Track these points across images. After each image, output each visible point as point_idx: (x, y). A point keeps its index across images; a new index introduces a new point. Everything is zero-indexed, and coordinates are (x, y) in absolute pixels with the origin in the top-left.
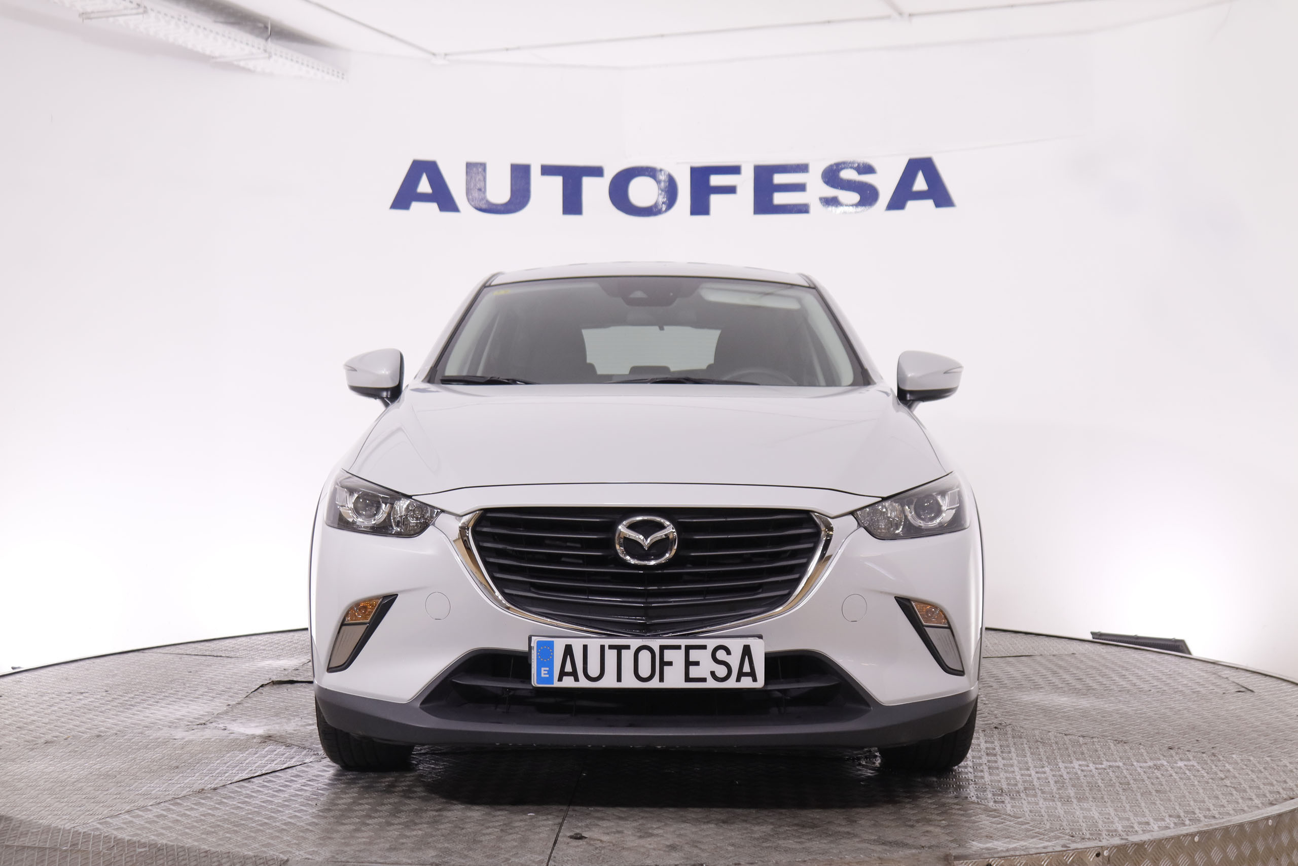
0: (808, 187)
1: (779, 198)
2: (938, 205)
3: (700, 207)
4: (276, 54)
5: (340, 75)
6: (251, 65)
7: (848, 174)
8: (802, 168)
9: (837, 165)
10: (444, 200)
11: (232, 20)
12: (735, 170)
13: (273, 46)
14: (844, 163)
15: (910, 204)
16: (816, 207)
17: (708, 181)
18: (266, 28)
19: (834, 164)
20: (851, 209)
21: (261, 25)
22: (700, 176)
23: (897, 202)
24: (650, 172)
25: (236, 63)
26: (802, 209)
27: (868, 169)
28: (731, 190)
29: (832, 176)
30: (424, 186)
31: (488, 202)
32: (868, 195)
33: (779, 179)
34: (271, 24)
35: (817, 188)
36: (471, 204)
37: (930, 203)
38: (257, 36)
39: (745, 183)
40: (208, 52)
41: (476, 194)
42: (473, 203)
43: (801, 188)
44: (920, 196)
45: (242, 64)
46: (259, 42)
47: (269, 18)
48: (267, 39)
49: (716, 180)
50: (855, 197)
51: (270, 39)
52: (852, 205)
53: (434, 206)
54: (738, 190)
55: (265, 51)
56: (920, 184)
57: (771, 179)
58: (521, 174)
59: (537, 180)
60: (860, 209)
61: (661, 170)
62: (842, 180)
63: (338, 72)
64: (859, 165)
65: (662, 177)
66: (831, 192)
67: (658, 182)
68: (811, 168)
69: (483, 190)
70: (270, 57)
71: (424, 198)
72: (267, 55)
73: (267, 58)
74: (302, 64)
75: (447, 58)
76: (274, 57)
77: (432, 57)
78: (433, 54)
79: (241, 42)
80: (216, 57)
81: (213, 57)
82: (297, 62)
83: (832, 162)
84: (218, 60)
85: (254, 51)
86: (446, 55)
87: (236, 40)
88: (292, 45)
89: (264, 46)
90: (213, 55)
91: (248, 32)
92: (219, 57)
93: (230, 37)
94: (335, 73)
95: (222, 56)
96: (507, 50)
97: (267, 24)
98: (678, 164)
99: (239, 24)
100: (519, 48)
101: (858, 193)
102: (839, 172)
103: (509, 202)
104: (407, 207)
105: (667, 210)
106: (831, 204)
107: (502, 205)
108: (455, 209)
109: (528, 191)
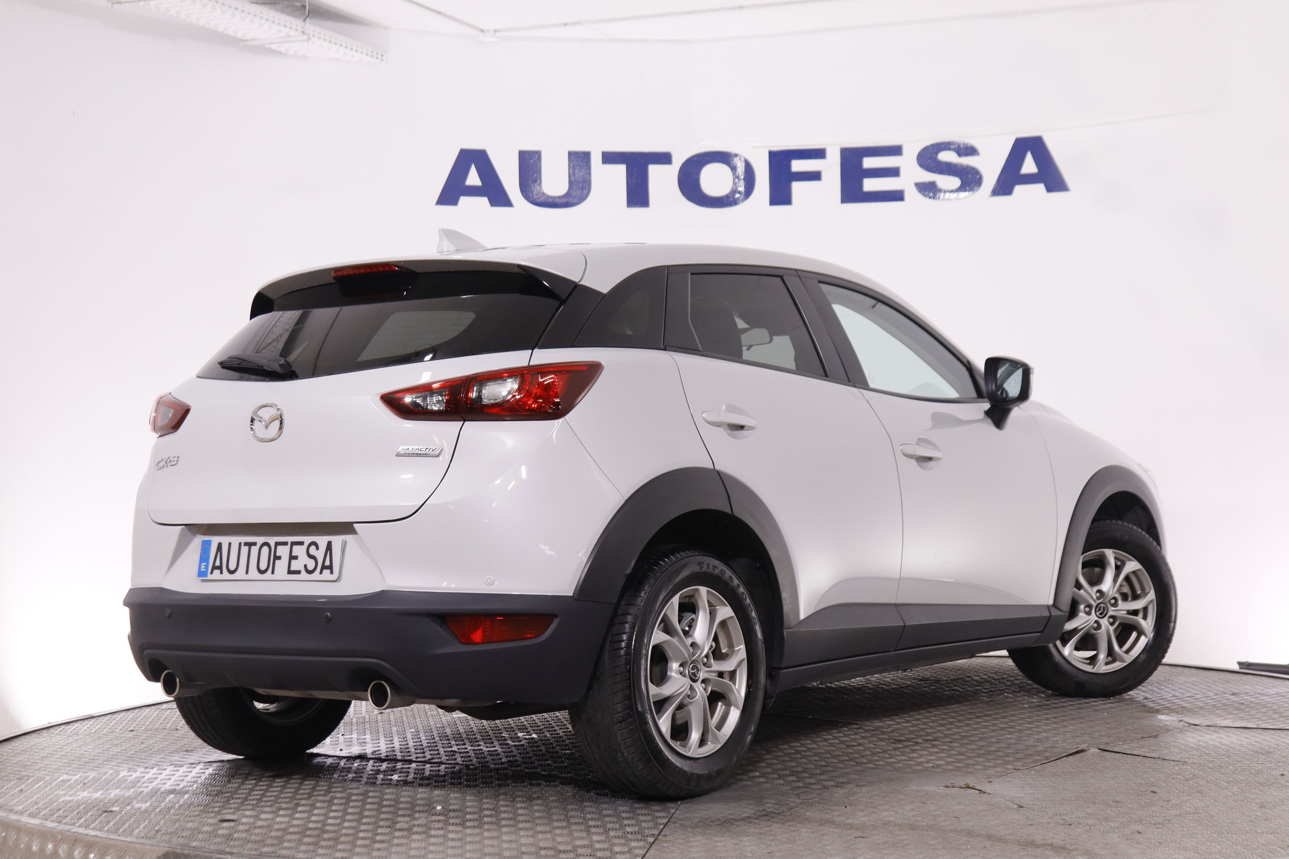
0: (902, 172)
1: (870, 185)
2: (1049, 189)
3: (780, 195)
4: (314, 36)
5: (382, 57)
7: (946, 156)
8: (896, 151)
9: (933, 146)
10: (495, 194)
12: (819, 154)
13: (311, 26)
14: (941, 144)
15: (1019, 189)
16: (912, 194)
17: (789, 166)
18: (304, 7)
19: (931, 145)
20: (953, 196)
21: (298, 4)
22: (780, 161)
23: (1004, 187)
24: (723, 158)
26: (896, 196)
27: (968, 150)
28: (815, 176)
29: (928, 158)
30: (473, 179)
31: (543, 194)
32: (970, 179)
33: (869, 163)
34: (308, 2)
35: (911, 174)
36: (525, 197)
37: (1040, 187)
38: (294, 16)
39: (831, 168)
40: (239, 35)
41: (530, 186)
42: (527, 196)
43: (894, 172)
44: (1029, 179)
46: (296, 23)
48: (304, 20)
49: (798, 166)
50: (955, 182)
51: (308, 19)
52: (953, 191)
53: (484, 201)
54: (823, 176)
55: (303, 32)
56: (1029, 166)
57: (861, 163)
58: (580, 161)
59: (598, 170)
60: (963, 195)
61: (736, 155)
62: (940, 163)
63: (377, 54)
64: (958, 146)
65: (738, 163)
66: (927, 177)
67: (734, 169)
68: (905, 150)
69: (538, 182)
70: (309, 39)
71: (473, 191)
72: (305, 37)
73: (304, 40)
74: (341, 45)
75: (497, 34)
76: (313, 39)
77: (480, 34)
78: (482, 31)
79: (279, 24)
80: (247, 40)
81: (243, 40)
82: (336, 43)
83: (929, 143)
84: (250, 43)
85: (292, 33)
86: (495, 31)
87: (273, 22)
88: (329, 23)
89: (303, 27)
90: (244, 38)
91: (283, 11)
92: (251, 40)
93: (267, 20)
94: (374, 54)
95: (255, 39)
96: (565, 25)
97: (305, 2)
98: (754, 148)
99: (276, 4)
100: (578, 23)
101: (958, 177)
102: (937, 153)
103: (568, 194)
104: (454, 202)
105: (743, 201)
106: (928, 190)
107: (560, 197)
108: (507, 203)
109: (588, 182)
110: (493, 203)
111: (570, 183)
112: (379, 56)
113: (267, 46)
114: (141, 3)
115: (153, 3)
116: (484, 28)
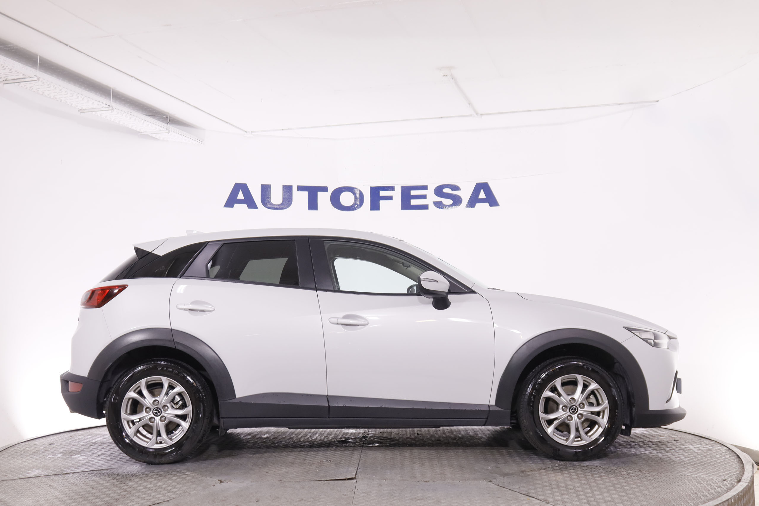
0: (427, 197)
1: (414, 202)
2: (491, 205)
3: (375, 206)
4: (171, 131)
7: (447, 190)
8: (425, 188)
9: (440, 186)
10: (250, 203)
11: (151, 114)
12: (391, 188)
13: (170, 127)
14: (445, 185)
15: (478, 205)
16: (432, 206)
17: (379, 194)
20: (450, 208)
21: (165, 117)
22: (375, 191)
23: (471, 204)
24: (351, 189)
26: (425, 207)
27: (455, 188)
28: (390, 198)
29: (439, 191)
30: (241, 196)
31: (272, 203)
32: (457, 201)
33: (413, 193)
35: (431, 198)
36: (263, 205)
37: (487, 204)
38: (163, 122)
39: (397, 195)
41: (266, 200)
43: (424, 197)
44: (482, 201)
45: (153, 136)
46: (164, 125)
47: (168, 113)
48: (168, 124)
49: (382, 193)
50: (451, 202)
52: (450, 206)
53: (245, 206)
54: (393, 198)
55: (167, 129)
56: (482, 195)
57: (410, 193)
58: (288, 189)
59: (295, 193)
60: (453, 207)
61: (356, 188)
62: (444, 193)
63: (200, 140)
64: (452, 186)
65: (357, 192)
66: (439, 199)
67: (355, 194)
68: (429, 188)
69: (269, 198)
70: (169, 132)
71: (240, 202)
72: (167, 131)
73: (167, 133)
74: (183, 136)
75: (253, 133)
77: (245, 133)
78: (246, 132)
79: (156, 125)
80: (142, 132)
81: (140, 132)
82: (181, 135)
84: (142, 134)
85: (162, 129)
86: (252, 132)
87: (153, 124)
88: (178, 127)
89: (166, 127)
90: (140, 131)
91: (159, 120)
92: (143, 132)
93: (151, 123)
94: (198, 141)
95: (145, 132)
96: (283, 130)
97: (168, 116)
98: (364, 185)
99: (154, 116)
100: (288, 129)
101: (452, 199)
102: (442, 189)
103: (282, 204)
104: (232, 206)
105: (358, 208)
106: (439, 205)
107: (278, 205)
108: (255, 207)
109: (291, 198)
110: (249, 207)
111: (283, 198)
112: (201, 142)
113: (151, 135)
114: (94, 113)
115: (99, 113)
116: (247, 131)
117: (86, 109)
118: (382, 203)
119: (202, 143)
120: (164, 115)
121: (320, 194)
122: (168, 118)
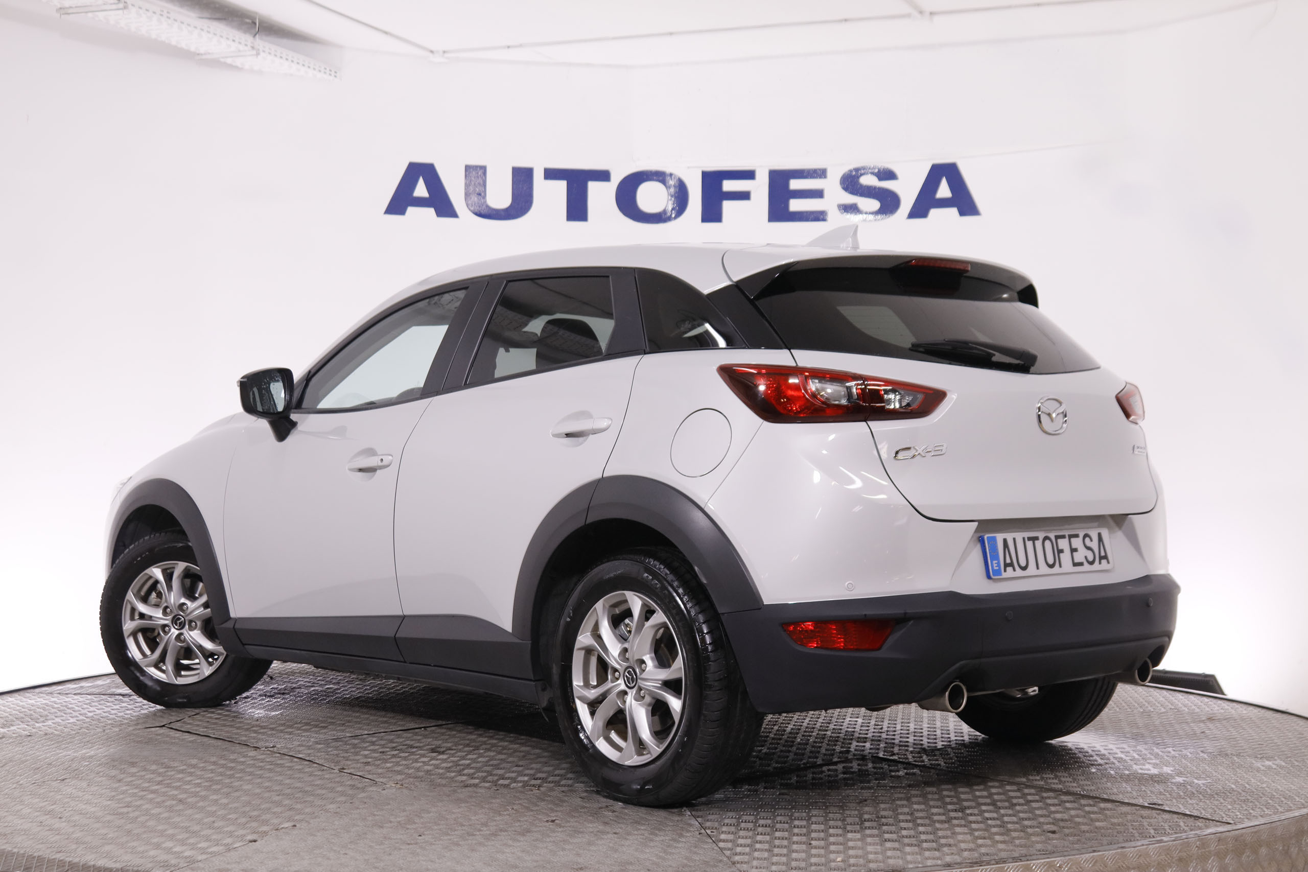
0: (826, 194)
1: (796, 205)
2: (962, 213)
3: (712, 214)
4: (264, 51)
5: (333, 73)
6: (238, 62)
7: (868, 180)
8: (820, 173)
9: (857, 170)
10: (442, 205)
11: (218, 15)
12: (749, 175)
13: (262, 43)
14: (864, 168)
15: (933, 212)
16: (834, 214)
17: (721, 186)
19: (854, 169)
20: (871, 217)
21: (248, 21)
22: (712, 181)
23: (919, 210)
24: (660, 176)
25: (222, 60)
26: (818, 216)
27: (888, 175)
28: (744, 196)
29: (851, 183)
30: (421, 190)
31: (487, 206)
32: (889, 203)
33: (795, 184)
34: (259, 19)
35: (835, 194)
36: (470, 210)
37: (954, 211)
38: (245, 32)
39: (760, 188)
40: (193, 49)
41: (475, 198)
42: (472, 209)
43: (818, 194)
44: (944, 203)
45: (229, 61)
46: (247, 38)
47: (256, 13)
48: (255, 36)
49: (729, 186)
50: (875, 205)
51: (257, 35)
52: (872, 213)
53: (431, 211)
54: (752, 196)
55: (253, 48)
56: (944, 191)
57: (787, 185)
58: (523, 176)
59: (540, 183)
60: (879, 217)
61: (671, 175)
62: (862, 186)
63: (330, 70)
64: (879, 171)
65: (672, 182)
66: (850, 199)
67: (668, 187)
68: (829, 174)
69: (482, 194)
70: (258, 54)
71: (420, 202)
72: (254, 52)
73: (254, 55)
74: (292, 61)
75: (446, 55)
76: (262, 54)
77: (431, 55)
78: (432, 52)
79: (229, 38)
80: (201, 54)
81: (197, 54)
82: (287, 59)
83: (852, 167)
84: (203, 57)
85: (241, 47)
86: (444, 52)
87: (224, 37)
88: (280, 40)
89: (252, 43)
90: (197, 52)
92: (205, 54)
93: (218, 35)
94: (325, 72)
95: (208, 53)
96: (508, 47)
97: (256, 19)
98: (689, 168)
99: (225, 19)
100: (521, 46)
101: (877, 199)
102: (858, 177)
103: (510, 208)
104: (402, 212)
105: (676, 217)
106: (850, 210)
107: (503, 210)
108: (454, 214)
109: (530, 196)
110: (440, 213)
111: (514, 197)
114: (90, 15)
115: (101, 15)
116: (433, 49)
117: (71, 7)
118: (727, 206)
119: (335, 76)
120: (248, 17)
121: (593, 187)
122: (255, 24)
